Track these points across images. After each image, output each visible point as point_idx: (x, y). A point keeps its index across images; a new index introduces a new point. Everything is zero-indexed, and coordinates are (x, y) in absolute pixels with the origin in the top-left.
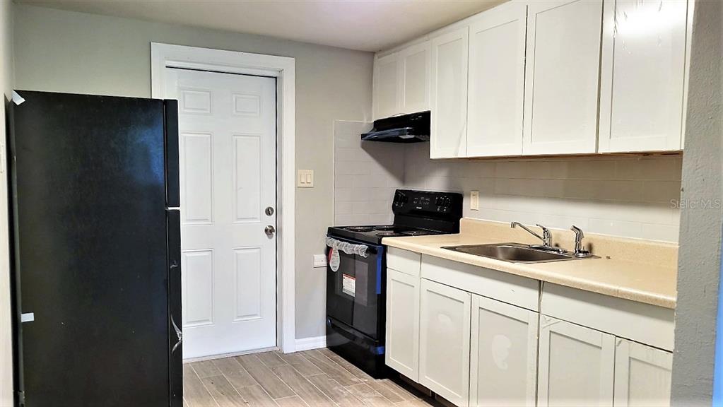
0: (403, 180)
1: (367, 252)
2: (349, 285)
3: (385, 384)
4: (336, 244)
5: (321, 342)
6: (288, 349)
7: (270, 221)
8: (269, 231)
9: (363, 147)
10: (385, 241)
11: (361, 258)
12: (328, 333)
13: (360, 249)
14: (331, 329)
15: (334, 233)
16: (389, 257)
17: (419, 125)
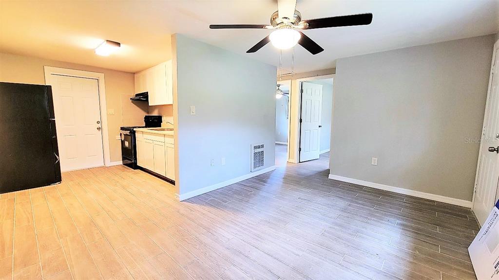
0: (148, 113)
1: (130, 133)
2: (127, 144)
3: (138, 171)
4: (122, 132)
5: (121, 163)
6: (107, 165)
7: (99, 125)
8: (99, 129)
9: (132, 102)
10: (135, 129)
11: (128, 135)
12: (123, 160)
13: (128, 132)
14: (124, 159)
15: (122, 129)
16: (136, 134)
17: (145, 95)
